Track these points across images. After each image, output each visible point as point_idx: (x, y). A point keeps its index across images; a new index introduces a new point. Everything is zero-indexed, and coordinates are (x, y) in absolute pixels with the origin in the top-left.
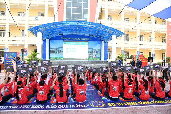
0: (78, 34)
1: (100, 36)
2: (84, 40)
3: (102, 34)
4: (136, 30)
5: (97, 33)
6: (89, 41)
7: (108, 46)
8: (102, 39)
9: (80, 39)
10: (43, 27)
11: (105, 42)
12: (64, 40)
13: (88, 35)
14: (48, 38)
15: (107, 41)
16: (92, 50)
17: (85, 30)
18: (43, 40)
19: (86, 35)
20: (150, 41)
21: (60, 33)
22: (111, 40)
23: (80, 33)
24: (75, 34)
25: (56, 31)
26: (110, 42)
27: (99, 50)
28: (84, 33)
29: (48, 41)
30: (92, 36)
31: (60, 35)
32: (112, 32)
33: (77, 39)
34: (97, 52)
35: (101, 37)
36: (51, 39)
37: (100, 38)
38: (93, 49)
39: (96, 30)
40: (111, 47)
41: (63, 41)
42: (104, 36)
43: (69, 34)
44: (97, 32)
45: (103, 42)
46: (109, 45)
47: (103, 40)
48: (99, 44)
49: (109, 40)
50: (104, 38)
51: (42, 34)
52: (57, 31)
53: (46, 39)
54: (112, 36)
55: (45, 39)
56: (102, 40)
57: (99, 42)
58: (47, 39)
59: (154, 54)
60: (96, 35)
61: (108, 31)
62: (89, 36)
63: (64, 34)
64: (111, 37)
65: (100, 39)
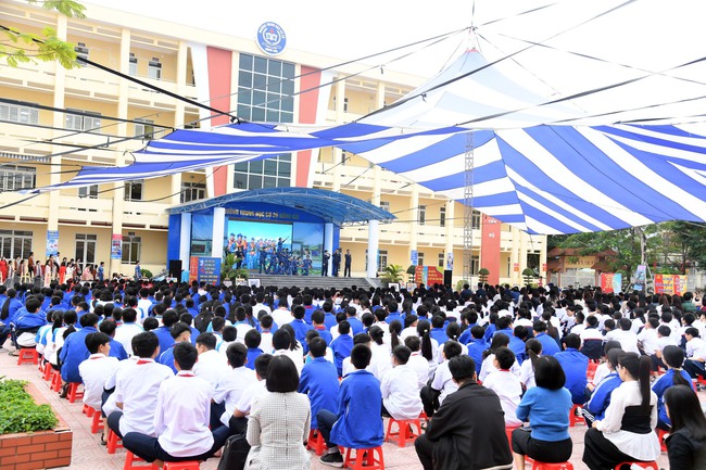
4: (410, 193)
6: (294, 223)
8: (327, 217)
15: (340, 224)
16: (302, 246)
20: (443, 223)
27: (319, 246)
30: (301, 207)
33: (265, 214)
34: (314, 253)
37: (322, 214)
38: (305, 244)
45: (330, 227)
47: (331, 219)
48: (319, 230)
49: (344, 220)
50: (331, 215)
56: (326, 219)
59: (450, 260)
62: (293, 208)
65: (322, 216)
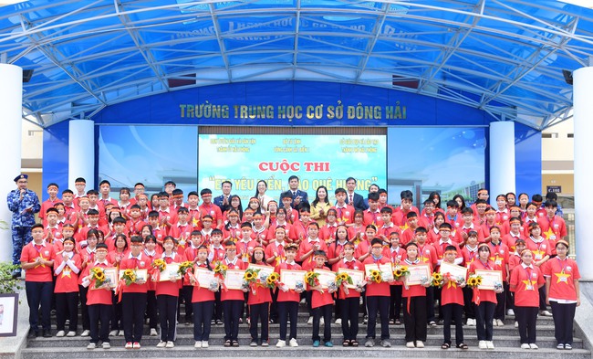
0: (303, 75)
1: (480, 82)
2: (355, 121)
3: (495, 66)
5: (455, 61)
6: (391, 129)
7: (545, 157)
8: (494, 103)
9: (325, 112)
10: (30, 24)
11: (522, 131)
12: (208, 125)
13: (383, 79)
14: (81, 110)
15: (535, 121)
17: (361, 45)
18: (47, 124)
19: (368, 77)
21: (169, 69)
22: (571, 113)
23: (319, 64)
24: (283, 74)
25: (139, 59)
26: (559, 128)
28: (356, 64)
29: (80, 132)
30: (414, 84)
31: (173, 83)
32: (573, 42)
33: (304, 112)
35: (486, 92)
36: (107, 118)
37: (477, 97)
39: (443, 38)
40: (570, 165)
41: (194, 128)
42: (506, 79)
43: (242, 73)
44: (453, 48)
46: (552, 149)
47: (504, 109)
48: (470, 144)
49: (550, 109)
50: (505, 98)
51: (27, 76)
52: (149, 58)
53: (67, 114)
54: (578, 75)
55: (61, 116)
56: (490, 110)
57: (467, 131)
58: (78, 117)
60: (445, 77)
61: (538, 41)
62: (388, 90)
63: (205, 77)
64: (570, 81)
65: (478, 110)
